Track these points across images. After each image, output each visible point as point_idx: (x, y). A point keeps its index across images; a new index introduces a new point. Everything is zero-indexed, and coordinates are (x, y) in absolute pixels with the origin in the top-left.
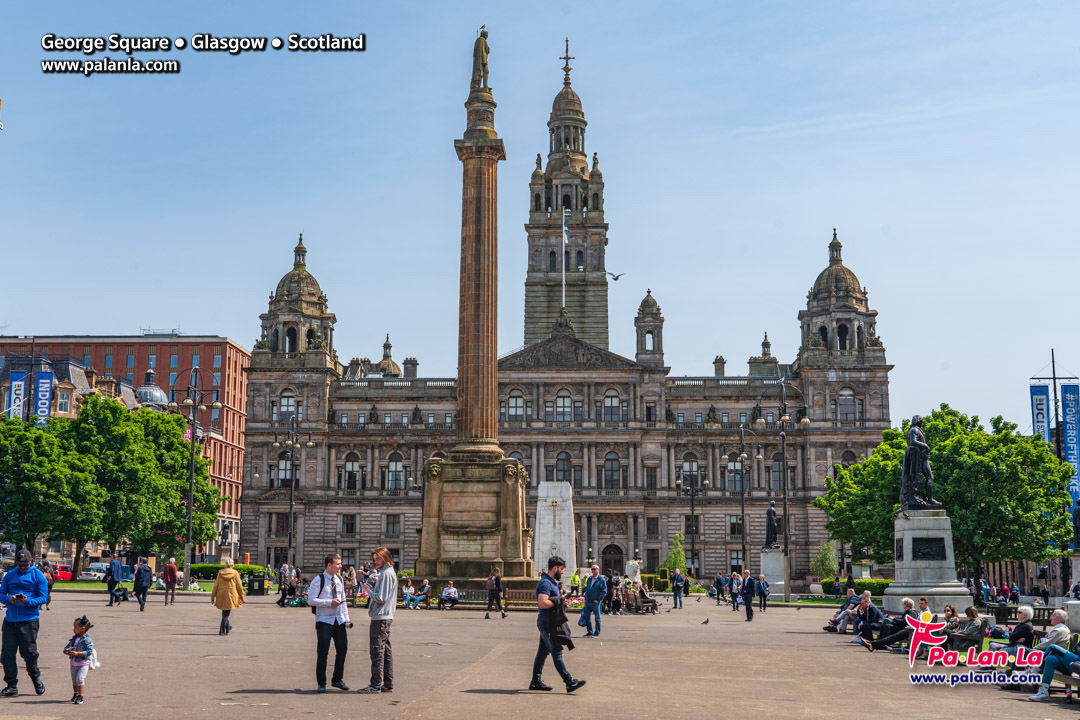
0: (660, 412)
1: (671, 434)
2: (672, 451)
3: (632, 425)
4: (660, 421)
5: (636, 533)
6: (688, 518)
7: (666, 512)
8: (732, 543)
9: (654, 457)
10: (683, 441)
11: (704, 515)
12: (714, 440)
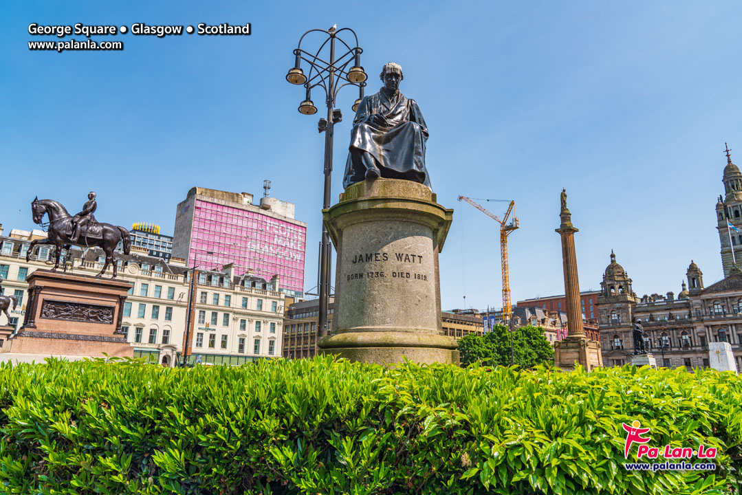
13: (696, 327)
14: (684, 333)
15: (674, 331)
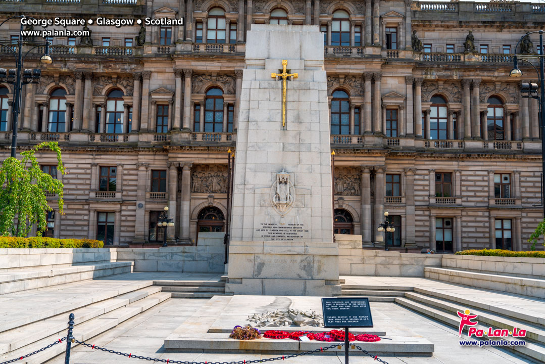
0: (405, 37)
1: (418, 66)
2: (419, 89)
3: (369, 51)
4: (405, 49)
5: (373, 194)
6: (438, 176)
7: (412, 167)
8: (498, 209)
9: (396, 95)
10: (433, 76)
11: (460, 171)
12: (474, 76)
13: (149, 74)
14: (114, 94)
15: (88, 83)
